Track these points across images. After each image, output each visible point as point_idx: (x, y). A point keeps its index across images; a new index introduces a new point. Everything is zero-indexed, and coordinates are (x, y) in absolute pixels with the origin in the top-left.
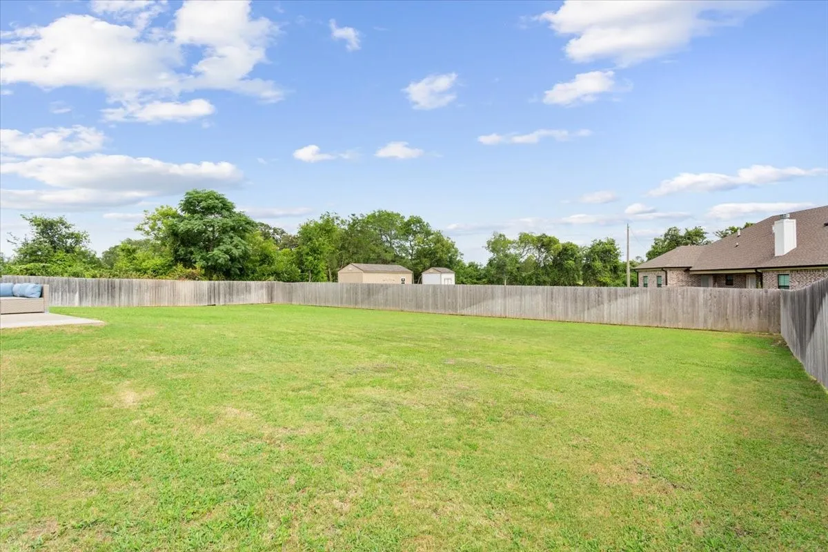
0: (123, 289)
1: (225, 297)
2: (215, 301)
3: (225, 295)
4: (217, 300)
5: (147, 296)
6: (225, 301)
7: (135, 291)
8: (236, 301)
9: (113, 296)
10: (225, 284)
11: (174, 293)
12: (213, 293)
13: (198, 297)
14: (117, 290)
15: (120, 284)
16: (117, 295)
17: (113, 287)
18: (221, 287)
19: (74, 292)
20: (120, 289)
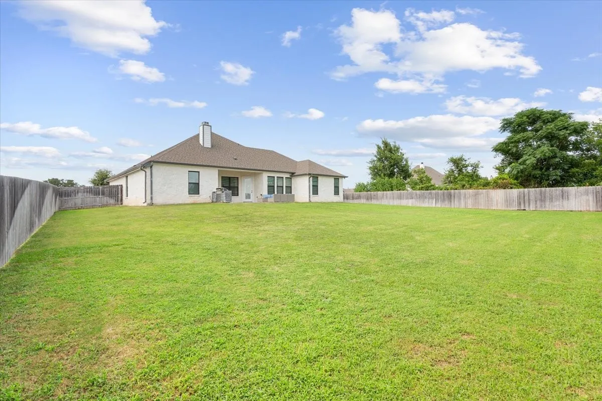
0: (456, 196)
1: (536, 204)
2: (524, 206)
3: (536, 201)
4: (527, 205)
5: (470, 202)
6: (536, 207)
7: (462, 198)
8: (548, 206)
9: (451, 202)
10: (535, 191)
11: (489, 200)
12: (521, 200)
13: (508, 202)
14: (452, 197)
15: (454, 194)
16: (453, 201)
17: (451, 196)
18: (531, 194)
19: (433, 199)
20: (454, 196)
